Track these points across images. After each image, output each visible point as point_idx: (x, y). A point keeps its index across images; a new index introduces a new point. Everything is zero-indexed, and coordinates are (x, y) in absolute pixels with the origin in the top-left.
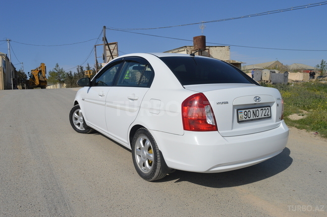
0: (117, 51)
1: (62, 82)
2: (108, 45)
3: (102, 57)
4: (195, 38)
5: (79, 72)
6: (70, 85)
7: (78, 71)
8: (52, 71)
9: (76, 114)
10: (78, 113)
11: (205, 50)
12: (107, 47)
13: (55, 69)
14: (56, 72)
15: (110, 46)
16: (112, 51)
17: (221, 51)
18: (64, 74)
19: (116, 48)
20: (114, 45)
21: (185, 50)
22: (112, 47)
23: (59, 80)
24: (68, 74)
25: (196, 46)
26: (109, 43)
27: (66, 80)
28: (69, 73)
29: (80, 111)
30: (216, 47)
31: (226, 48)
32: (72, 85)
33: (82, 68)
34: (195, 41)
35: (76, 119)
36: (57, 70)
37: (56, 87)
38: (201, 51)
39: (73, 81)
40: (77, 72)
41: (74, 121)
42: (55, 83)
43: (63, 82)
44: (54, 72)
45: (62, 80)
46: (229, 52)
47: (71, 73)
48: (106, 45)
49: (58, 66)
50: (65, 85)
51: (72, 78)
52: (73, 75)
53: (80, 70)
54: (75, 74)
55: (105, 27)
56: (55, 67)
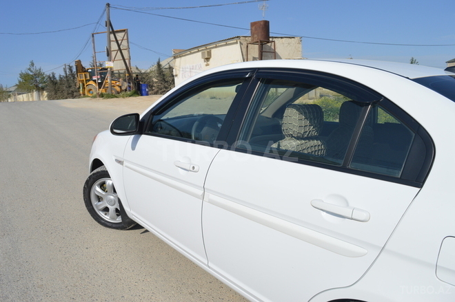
0: (128, 43)
1: (40, 90)
2: (114, 32)
3: (106, 52)
4: (253, 24)
5: (66, 74)
6: (53, 93)
7: (66, 72)
8: (24, 72)
9: (98, 189)
10: (102, 186)
11: (268, 42)
12: (112, 36)
13: (29, 69)
14: (31, 74)
15: (117, 35)
16: (120, 42)
17: (289, 44)
18: (44, 78)
19: (125, 38)
20: (123, 33)
21: (237, 43)
22: (120, 36)
23: (37, 86)
24: (49, 77)
25: (255, 36)
26: (115, 30)
27: (47, 86)
28: (51, 76)
29: (109, 182)
30: (282, 38)
31: (297, 39)
32: (56, 93)
33: (70, 69)
34: (253, 28)
35: (99, 199)
36: (31, 71)
37: (32, 96)
38: (262, 45)
39: (59, 88)
40: (63, 74)
41: (95, 203)
42: (29, 90)
43: (43, 89)
44: (28, 75)
45: (40, 85)
46: (300, 45)
47: (54, 76)
48: (111, 33)
49: (33, 64)
50: (45, 93)
51: (56, 83)
52: (58, 78)
53: (68, 70)
54: (60, 77)
55: (108, 5)
56: (29, 67)
